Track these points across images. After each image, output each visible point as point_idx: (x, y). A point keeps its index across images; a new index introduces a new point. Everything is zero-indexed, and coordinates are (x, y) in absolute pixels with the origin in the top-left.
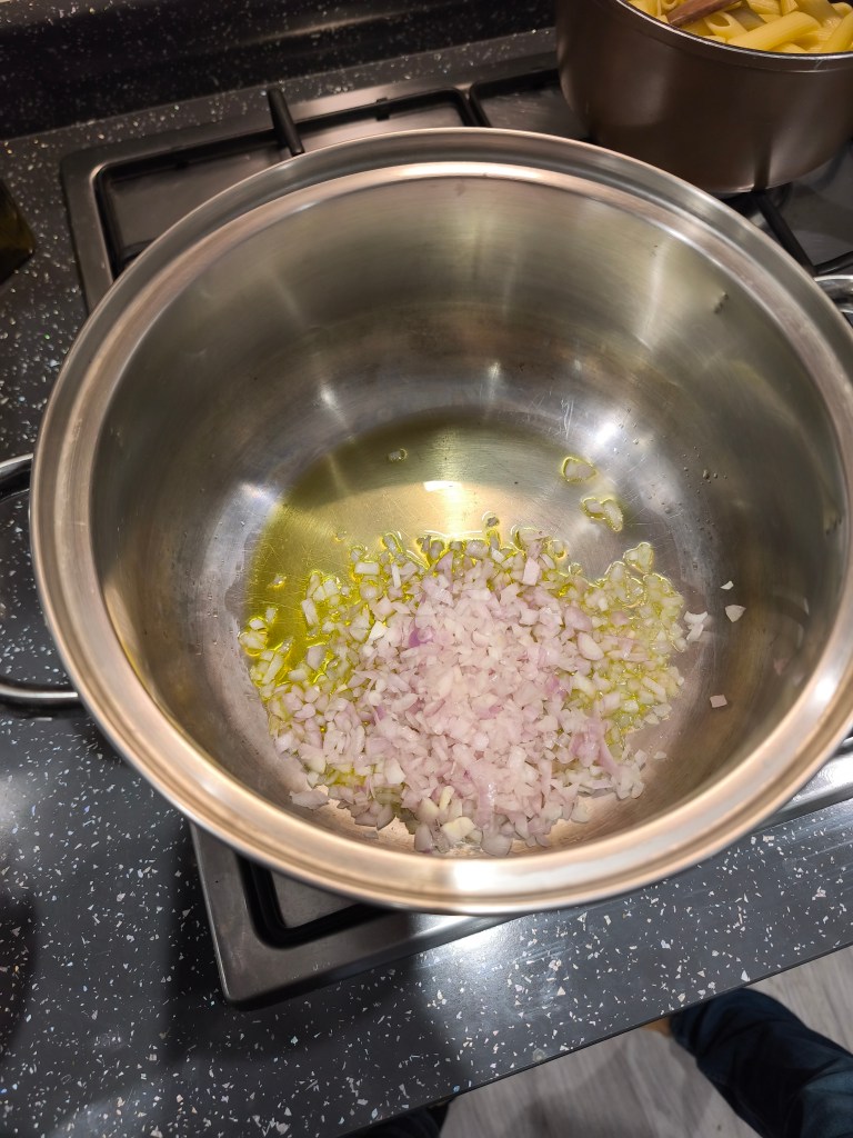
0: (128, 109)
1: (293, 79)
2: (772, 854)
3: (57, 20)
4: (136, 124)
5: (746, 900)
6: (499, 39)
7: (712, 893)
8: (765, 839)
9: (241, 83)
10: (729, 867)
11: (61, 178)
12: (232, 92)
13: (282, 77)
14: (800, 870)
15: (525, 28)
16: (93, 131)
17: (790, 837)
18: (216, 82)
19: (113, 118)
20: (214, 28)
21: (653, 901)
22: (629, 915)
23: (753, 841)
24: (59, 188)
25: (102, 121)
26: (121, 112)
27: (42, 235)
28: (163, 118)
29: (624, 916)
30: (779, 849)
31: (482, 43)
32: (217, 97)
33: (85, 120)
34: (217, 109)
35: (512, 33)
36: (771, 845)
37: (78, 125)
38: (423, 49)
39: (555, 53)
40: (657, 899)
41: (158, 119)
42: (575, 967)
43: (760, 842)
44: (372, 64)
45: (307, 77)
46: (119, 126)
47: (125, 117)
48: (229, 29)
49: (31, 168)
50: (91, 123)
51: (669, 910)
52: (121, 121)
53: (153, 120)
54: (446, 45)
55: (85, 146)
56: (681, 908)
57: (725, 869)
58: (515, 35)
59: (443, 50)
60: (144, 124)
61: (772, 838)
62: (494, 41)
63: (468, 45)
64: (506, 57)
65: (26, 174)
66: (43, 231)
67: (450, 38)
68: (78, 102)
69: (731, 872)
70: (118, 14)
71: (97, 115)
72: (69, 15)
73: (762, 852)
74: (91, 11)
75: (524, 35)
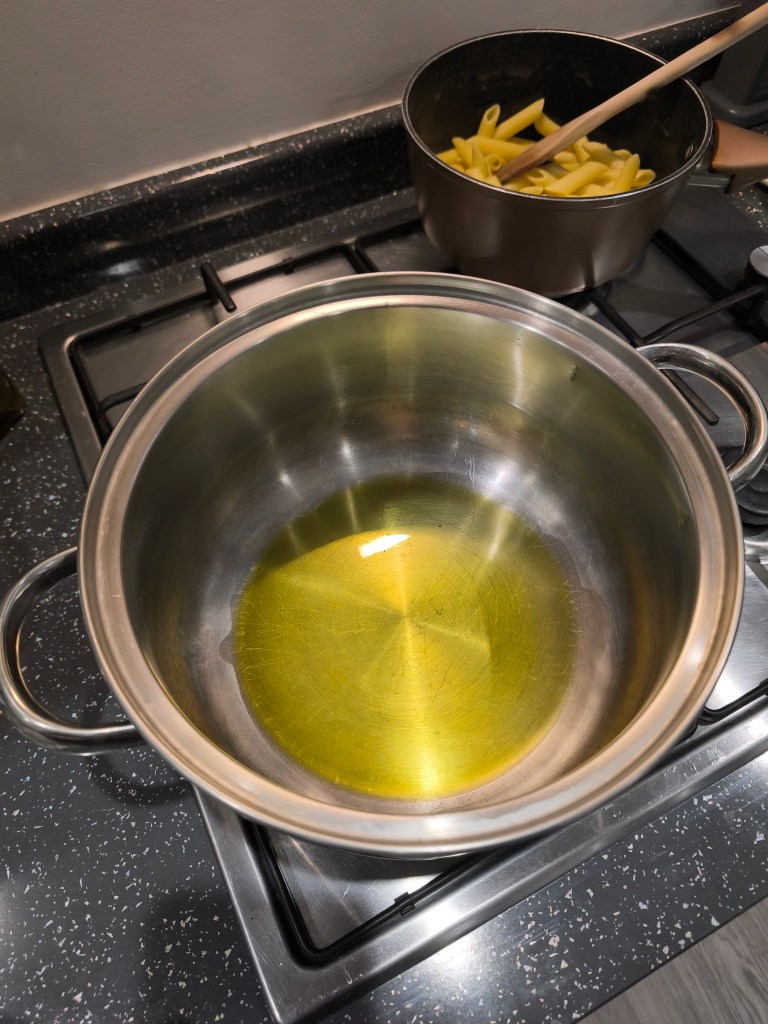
0: (87, 291)
1: (215, 252)
2: (713, 810)
3: (28, 234)
4: (95, 302)
5: (700, 854)
6: (370, 202)
7: (672, 854)
8: (705, 798)
9: (175, 260)
10: (681, 828)
11: (40, 352)
12: (168, 268)
13: (207, 251)
14: (739, 820)
15: (388, 191)
16: (61, 312)
17: (724, 793)
18: (156, 263)
19: (75, 300)
20: (151, 225)
21: (625, 870)
22: (607, 885)
23: (696, 802)
24: (39, 359)
25: (67, 303)
26: (81, 294)
27: (29, 397)
28: (116, 295)
29: (603, 887)
30: (718, 805)
31: (359, 207)
32: (157, 273)
33: (52, 303)
34: (158, 282)
35: (379, 196)
36: (710, 803)
37: (48, 308)
38: (313, 216)
39: (415, 207)
40: (627, 867)
41: (112, 296)
42: (572, 940)
43: (701, 802)
44: (275, 233)
45: (226, 249)
46: (82, 305)
47: (85, 298)
49: (13, 346)
50: (58, 305)
51: (639, 874)
52: (83, 301)
53: (109, 297)
54: (331, 211)
55: (55, 324)
56: (649, 870)
57: (678, 830)
58: (382, 198)
59: (329, 216)
60: (101, 301)
61: (710, 797)
62: (367, 204)
63: (347, 209)
64: (379, 214)
65: (10, 351)
66: (30, 394)
67: (333, 207)
68: (47, 291)
69: (683, 832)
70: (76, 224)
71: (63, 299)
72: (38, 230)
73: (705, 810)
74: (55, 225)
75: (388, 197)
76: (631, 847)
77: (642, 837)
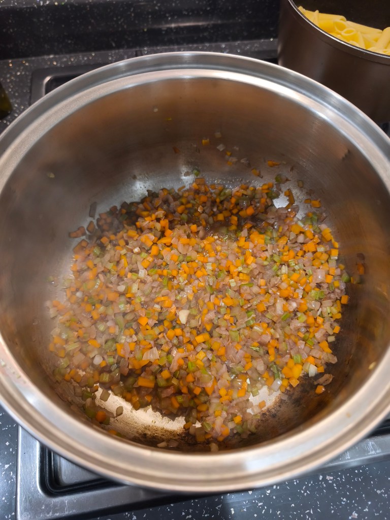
0: (70, 52)
1: (152, 48)
2: (330, 487)
3: (39, 6)
4: (72, 60)
5: (312, 512)
6: (254, 41)
7: (293, 505)
8: (328, 478)
9: (126, 47)
10: (305, 491)
11: (32, 80)
12: (121, 51)
13: (147, 45)
14: (345, 499)
15: (268, 37)
16: (51, 60)
17: (342, 478)
18: (114, 45)
19: (62, 56)
20: (115, 19)
21: (260, 504)
22: (245, 510)
23: (321, 478)
24: (29, 85)
25: (57, 56)
26: (67, 53)
27: (16, 106)
28: (86, 59)
29: (242, 510)
30: (335, 485)
31: (246, 42)
32: (113, 52)
33: (49, 54)
34: (112, 57)
36: (330, 482)
37: (46, 57)
38: (216, 41)
40: (262, 504)
41: (83, 59)
43: (324, 479)
44: (191, 46)
45: (158, 48)
46: (65, 60)
47: (68, 56)
48: (122, 20)
49: (19, 74)
50: (52, 56)
51: (267, 511)
52: (66, 57)
53: (81, 59)
54: (228, 40)
55: (46, 67)
56: (275, 510)
57: (302, 492)
58: (262, 40)
59: (226, 43)
60: (76, 60)
61: (332, 478)
62: (252, 41)
63: (239, 42)
64: (256, 50)
65: (16, 76)
66: (17, 103)
67: (230, 38)
68: (46, 46)
69: (305, 494)
70: (69, 6)
71: (55, 53)
72: (45, 4)
73: (325, 485)
74: (56, 4)
75: (266, 40)
76: (269, 492)
77: (278, 488)
